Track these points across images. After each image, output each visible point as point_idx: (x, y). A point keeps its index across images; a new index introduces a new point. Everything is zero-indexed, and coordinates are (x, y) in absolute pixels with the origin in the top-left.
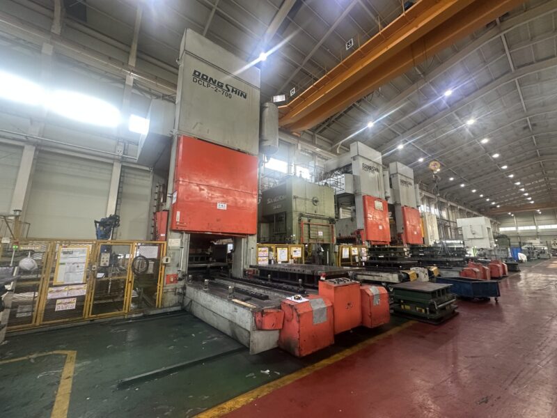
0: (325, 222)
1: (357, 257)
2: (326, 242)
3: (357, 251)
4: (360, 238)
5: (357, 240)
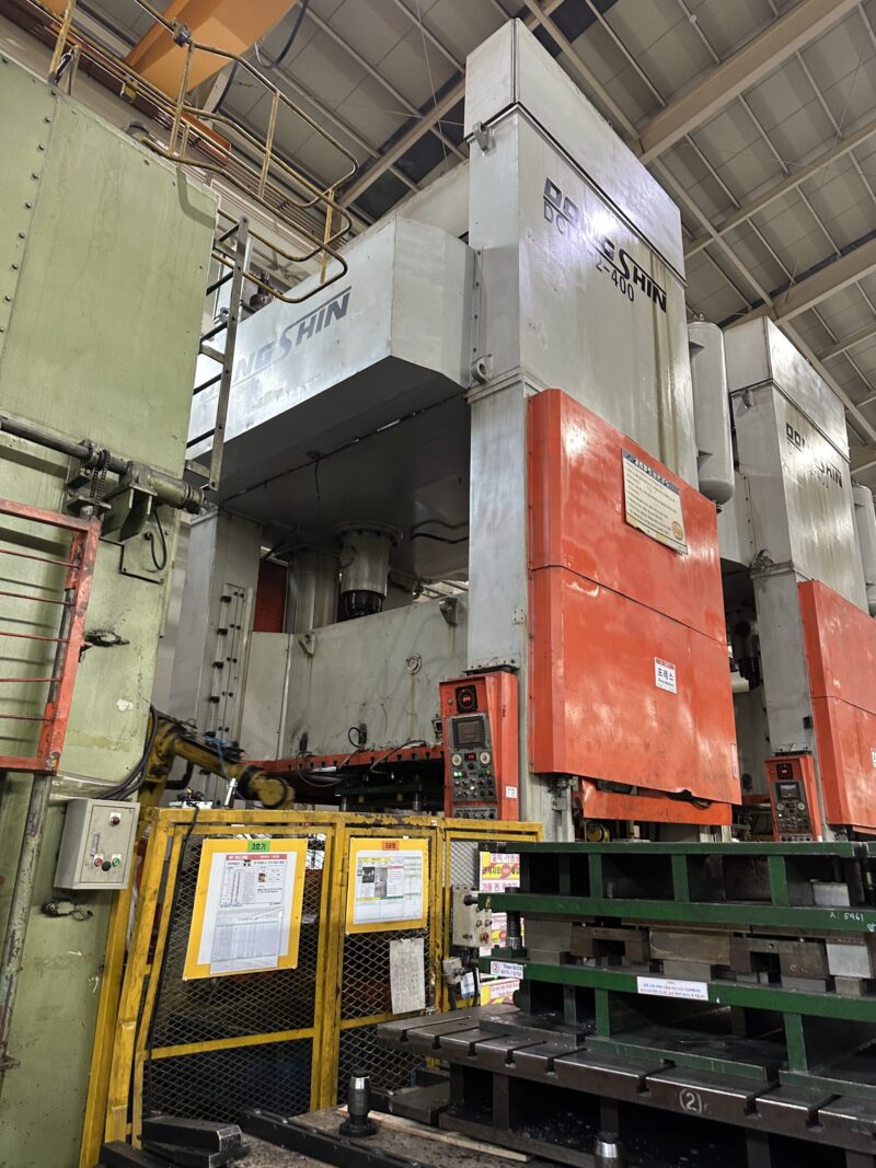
1: (406, 958)
3: (420, 885)
4: (481, 745)
5: (459, 768)
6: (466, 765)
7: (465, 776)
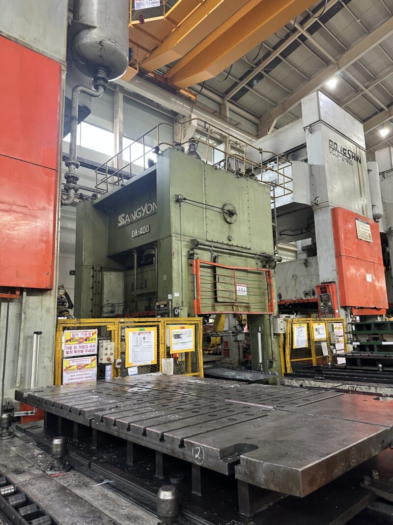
0: (252, 264)
1: (324, 345)
2: (254, 311)
3: (325, 332)
4: (329, 301)
5: (322, 306)
6: (324, 305)
7: (324, 308)
